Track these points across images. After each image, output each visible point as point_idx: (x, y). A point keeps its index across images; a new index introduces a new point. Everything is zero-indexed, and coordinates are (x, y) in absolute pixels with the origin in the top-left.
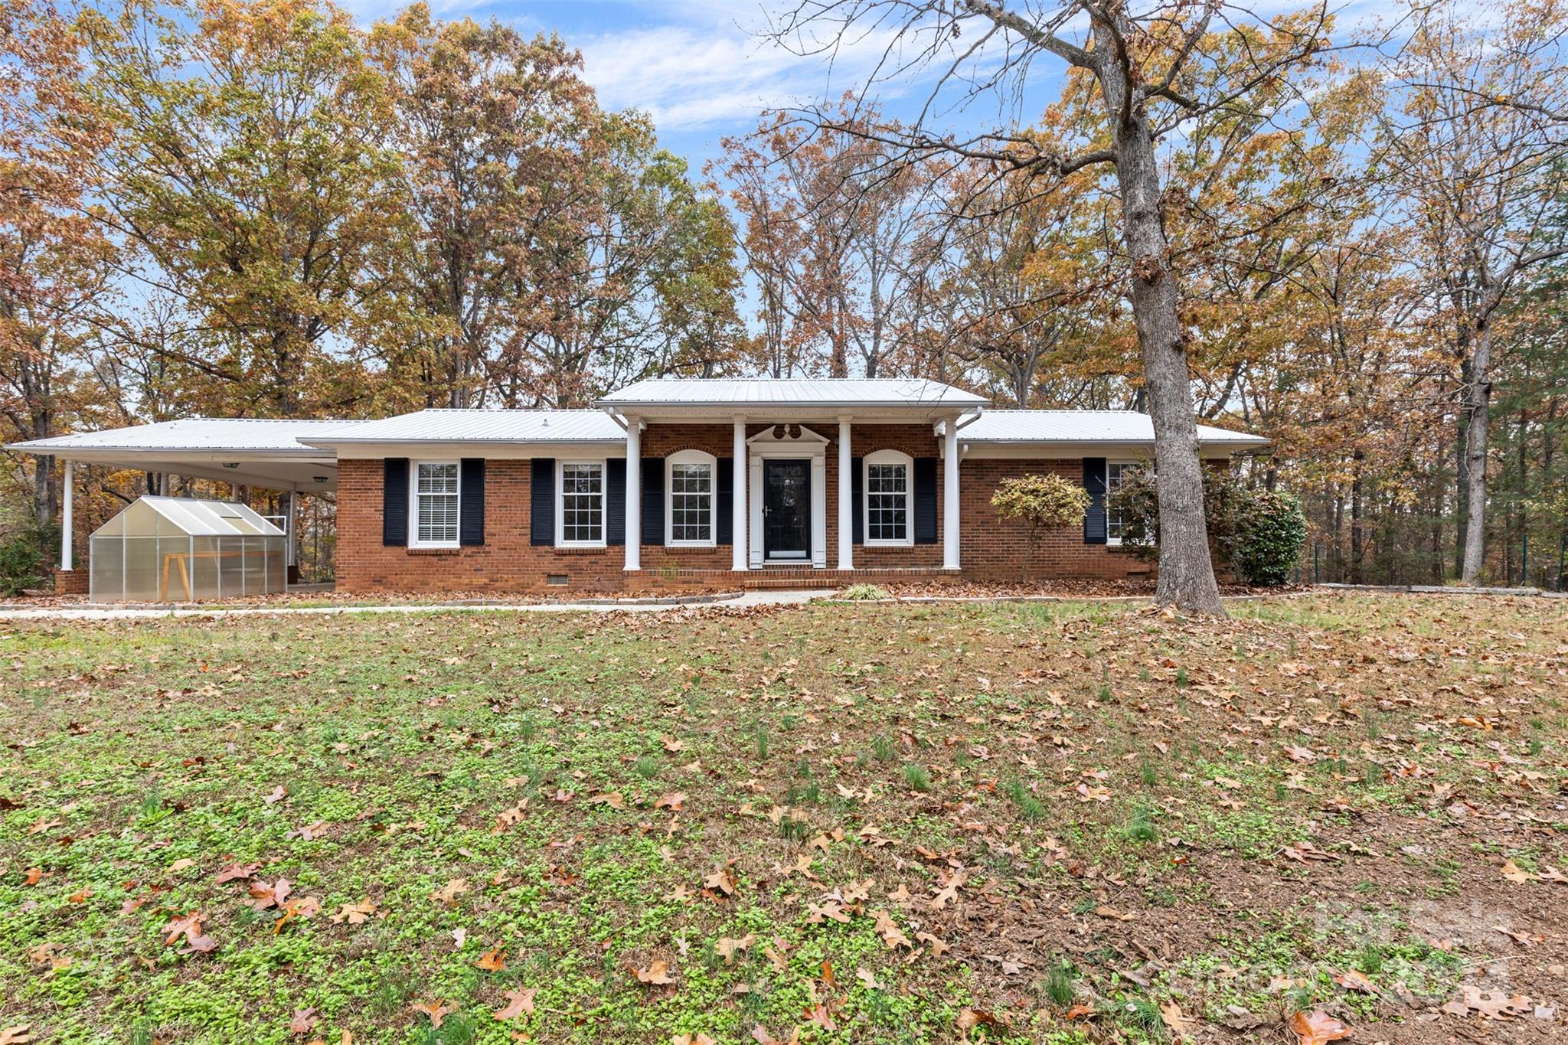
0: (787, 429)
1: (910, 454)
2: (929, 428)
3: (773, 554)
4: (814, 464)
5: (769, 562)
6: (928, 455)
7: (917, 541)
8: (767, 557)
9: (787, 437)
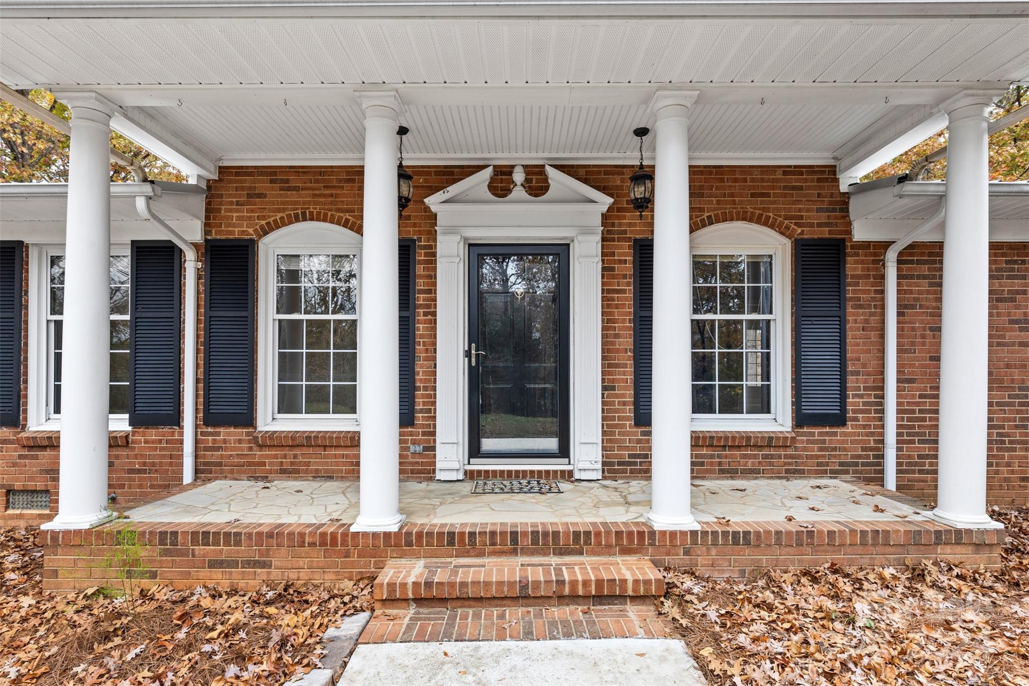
0: (519, 176)
1: (784, 231)
2: (829, 174)
3: (488, 444)
4: (576, 252)
5: (479, 465)
6: (824, 233)
7: (801, 419)
8: (475, 451)
9: (519, 192)
